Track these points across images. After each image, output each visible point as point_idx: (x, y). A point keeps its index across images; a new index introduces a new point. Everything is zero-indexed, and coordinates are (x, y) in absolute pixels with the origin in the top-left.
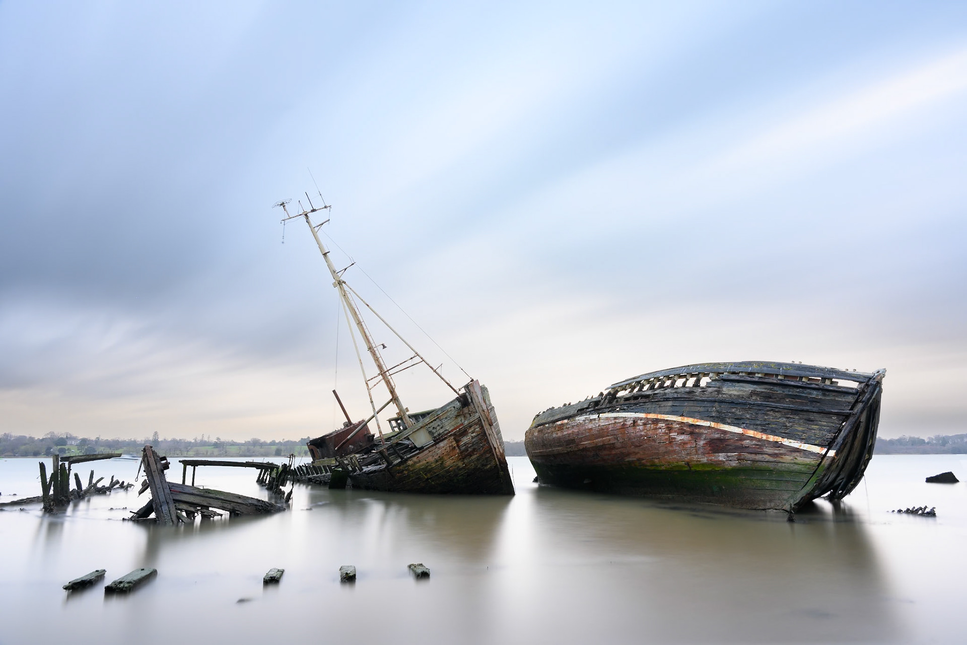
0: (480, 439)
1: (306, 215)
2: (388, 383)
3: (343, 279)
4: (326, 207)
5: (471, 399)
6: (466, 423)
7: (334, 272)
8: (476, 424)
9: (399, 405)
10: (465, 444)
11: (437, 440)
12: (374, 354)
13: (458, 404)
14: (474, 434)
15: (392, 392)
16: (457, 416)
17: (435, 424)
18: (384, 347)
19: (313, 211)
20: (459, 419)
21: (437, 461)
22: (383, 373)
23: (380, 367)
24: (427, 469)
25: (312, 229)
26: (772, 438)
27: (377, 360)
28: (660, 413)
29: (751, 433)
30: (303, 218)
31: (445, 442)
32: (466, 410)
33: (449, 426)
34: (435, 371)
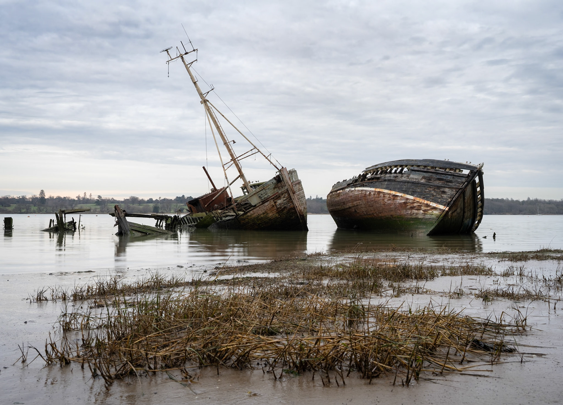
0: (288, 202)
1: (182, 57)
2: (237, 166)
3: (207, 98)
4: (194, 50)
5: (283, 178)
6: (280, 192)
7: (201, 94)
8: (286, 193)
9: (244, 179)
10: (280, 204)
11: (264, 202)
12: (228, 147)
13: (275, 181)
14: (285, 198)
15: (240, 171)
16: (274, 188)
17: (262, 192)
18: (234, 142)
19: (186, 53)
20: (276, 190)
21: (264, 214)
22: (234, 159)
23: (232, 155)
24: (257, 218)
25: (186, 66)
26: (426, 202)
27: (229, 150)
28: (382, 188)
29: (418, 199)
30: (180, 59)
31: (268, 202)
32: (279, 184)
33: (270, 193)
34: (267, 158)
